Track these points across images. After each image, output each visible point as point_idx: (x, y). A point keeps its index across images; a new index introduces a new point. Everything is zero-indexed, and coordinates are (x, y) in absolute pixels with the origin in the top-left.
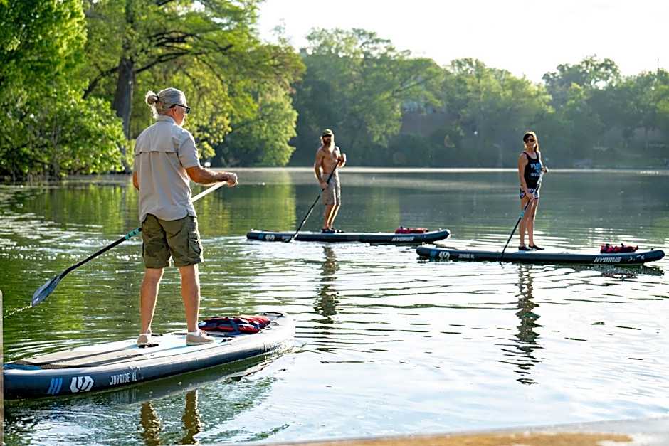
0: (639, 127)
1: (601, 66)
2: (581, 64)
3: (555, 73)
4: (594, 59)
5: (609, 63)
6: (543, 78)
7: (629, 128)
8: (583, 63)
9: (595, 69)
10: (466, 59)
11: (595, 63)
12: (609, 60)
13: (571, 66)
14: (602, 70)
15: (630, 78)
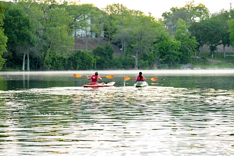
0: (220, 44)
1: (197, 8)
2: (185, 7)
3: (170, 13)
4: (193, 4)
5: (201, 6)
6: (162, 16)
7: (214, 45)
8: (186, 6)
9: (193, 9)
10: (115, 5)
11: (193, 6)
12: (201, 4)
13: (179, 8)
14: (198, 10)
15: (215, 15)
